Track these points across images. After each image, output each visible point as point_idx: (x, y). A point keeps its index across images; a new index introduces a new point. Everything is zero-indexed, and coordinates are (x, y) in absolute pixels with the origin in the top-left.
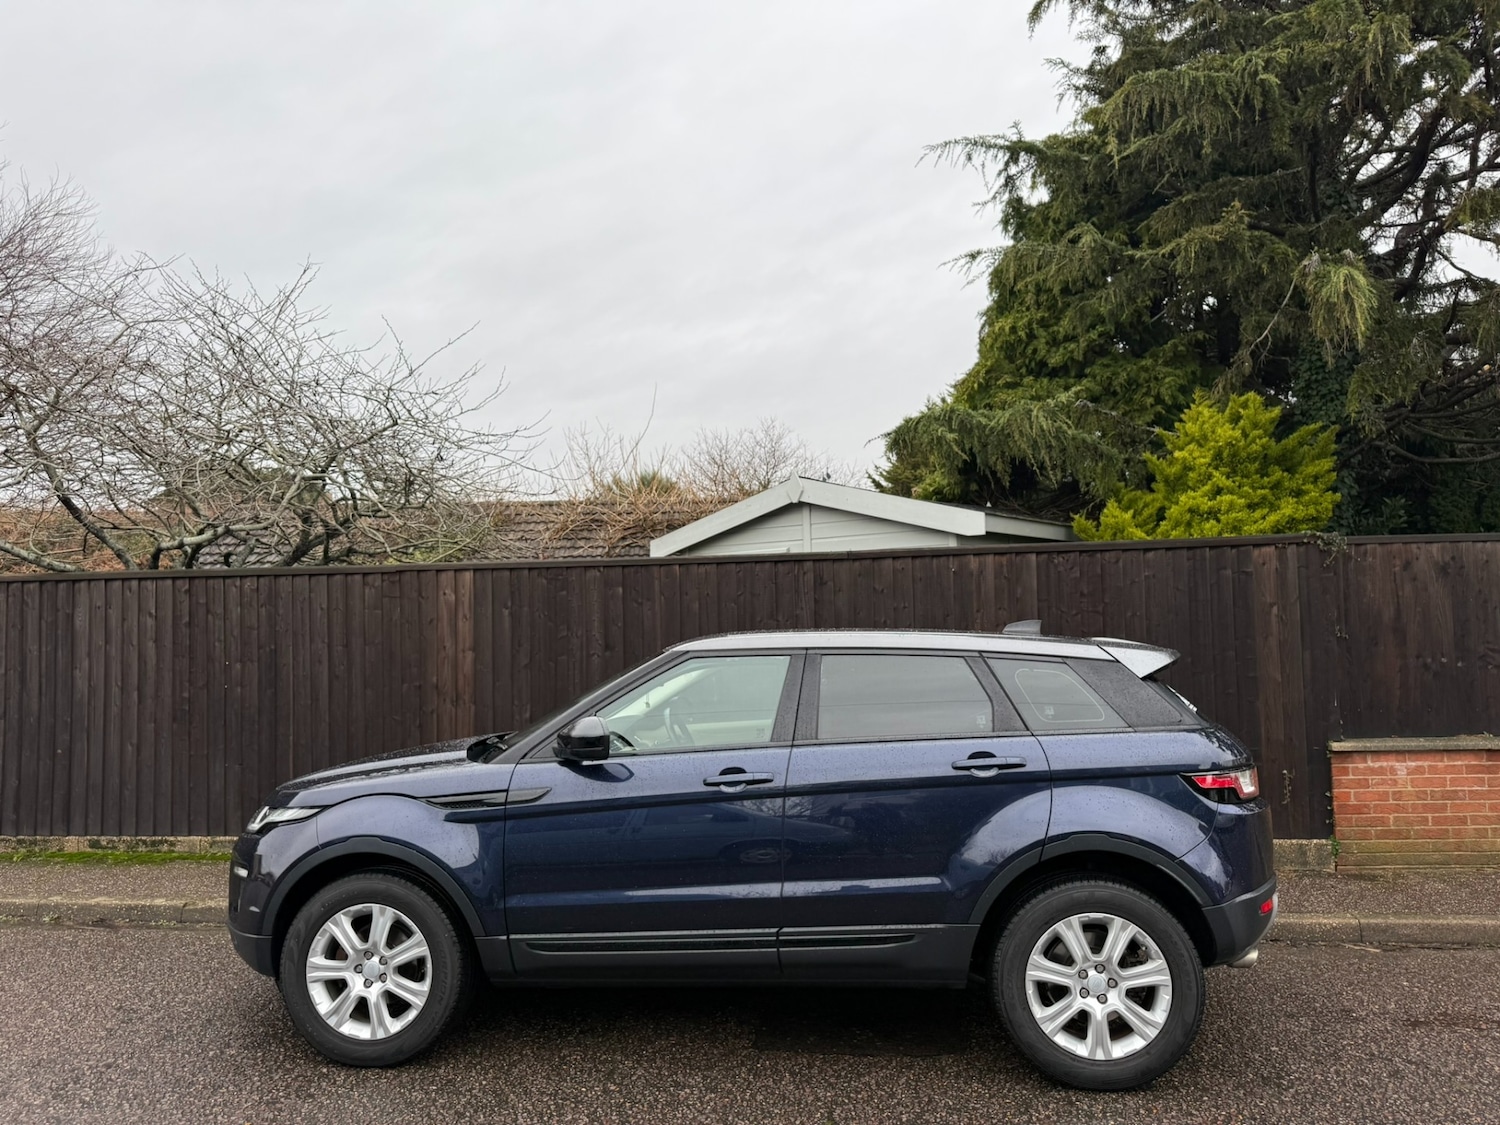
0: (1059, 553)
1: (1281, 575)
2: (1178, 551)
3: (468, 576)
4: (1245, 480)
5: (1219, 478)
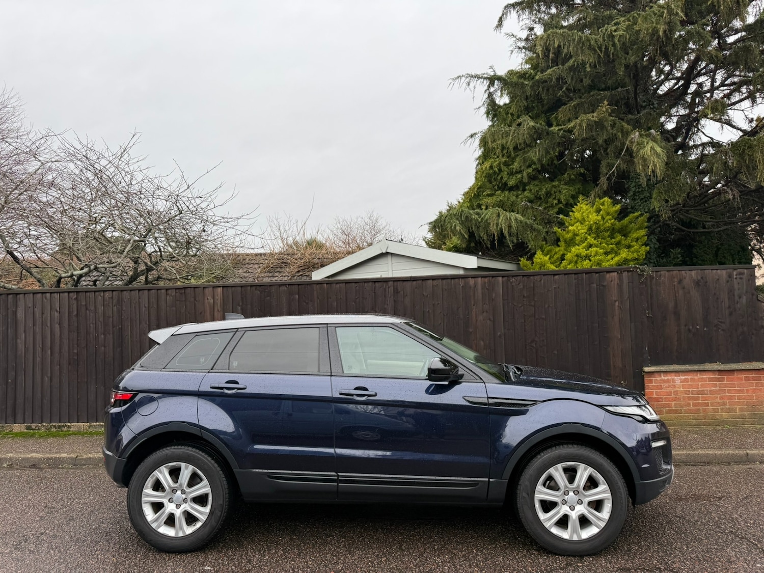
0: (513, 276)
1: (620, 286)
2: (570, 275)
3: (220, 290)
4: (603, 240)
5: (591, 239)
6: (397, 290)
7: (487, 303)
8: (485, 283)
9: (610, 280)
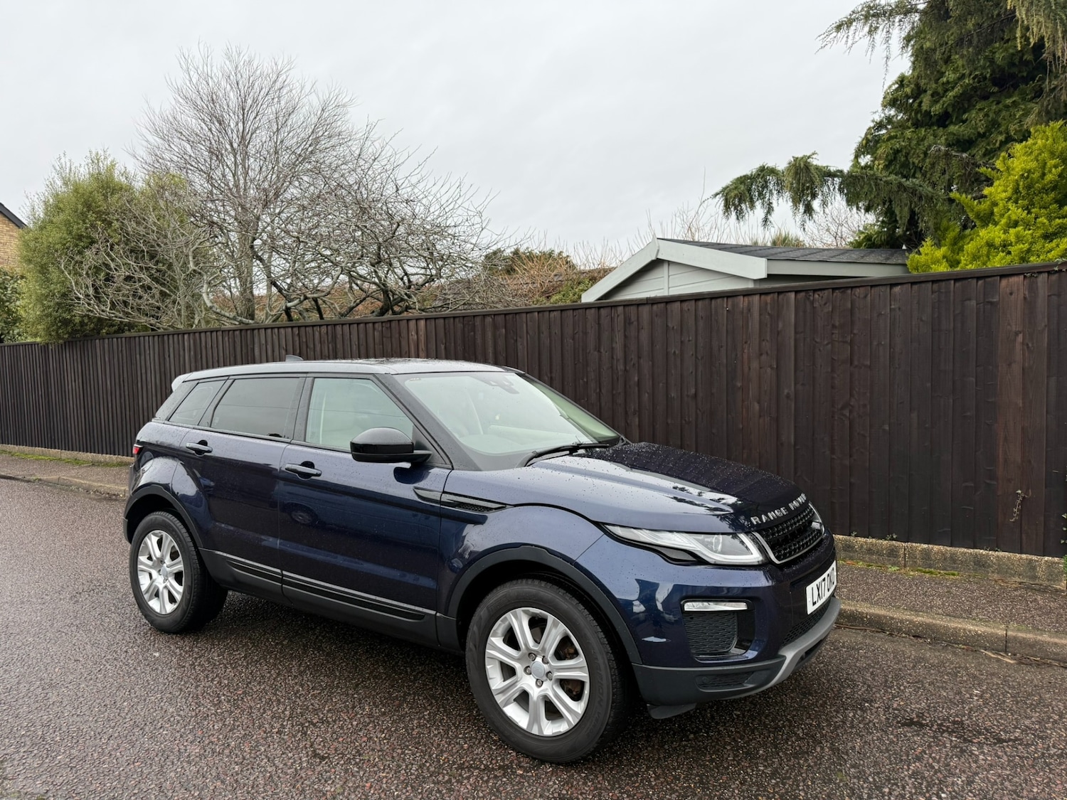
0: (815, 291)
1: (1030, 303)
2: (923, 285)
3: (422, 323)
4: (1042, 211)
5: (1016, 212)
6: (630, 319)
7: (768, 338)
8: (766, 304)
9: (1008, 291)
